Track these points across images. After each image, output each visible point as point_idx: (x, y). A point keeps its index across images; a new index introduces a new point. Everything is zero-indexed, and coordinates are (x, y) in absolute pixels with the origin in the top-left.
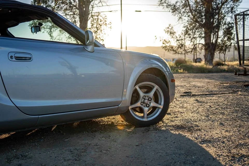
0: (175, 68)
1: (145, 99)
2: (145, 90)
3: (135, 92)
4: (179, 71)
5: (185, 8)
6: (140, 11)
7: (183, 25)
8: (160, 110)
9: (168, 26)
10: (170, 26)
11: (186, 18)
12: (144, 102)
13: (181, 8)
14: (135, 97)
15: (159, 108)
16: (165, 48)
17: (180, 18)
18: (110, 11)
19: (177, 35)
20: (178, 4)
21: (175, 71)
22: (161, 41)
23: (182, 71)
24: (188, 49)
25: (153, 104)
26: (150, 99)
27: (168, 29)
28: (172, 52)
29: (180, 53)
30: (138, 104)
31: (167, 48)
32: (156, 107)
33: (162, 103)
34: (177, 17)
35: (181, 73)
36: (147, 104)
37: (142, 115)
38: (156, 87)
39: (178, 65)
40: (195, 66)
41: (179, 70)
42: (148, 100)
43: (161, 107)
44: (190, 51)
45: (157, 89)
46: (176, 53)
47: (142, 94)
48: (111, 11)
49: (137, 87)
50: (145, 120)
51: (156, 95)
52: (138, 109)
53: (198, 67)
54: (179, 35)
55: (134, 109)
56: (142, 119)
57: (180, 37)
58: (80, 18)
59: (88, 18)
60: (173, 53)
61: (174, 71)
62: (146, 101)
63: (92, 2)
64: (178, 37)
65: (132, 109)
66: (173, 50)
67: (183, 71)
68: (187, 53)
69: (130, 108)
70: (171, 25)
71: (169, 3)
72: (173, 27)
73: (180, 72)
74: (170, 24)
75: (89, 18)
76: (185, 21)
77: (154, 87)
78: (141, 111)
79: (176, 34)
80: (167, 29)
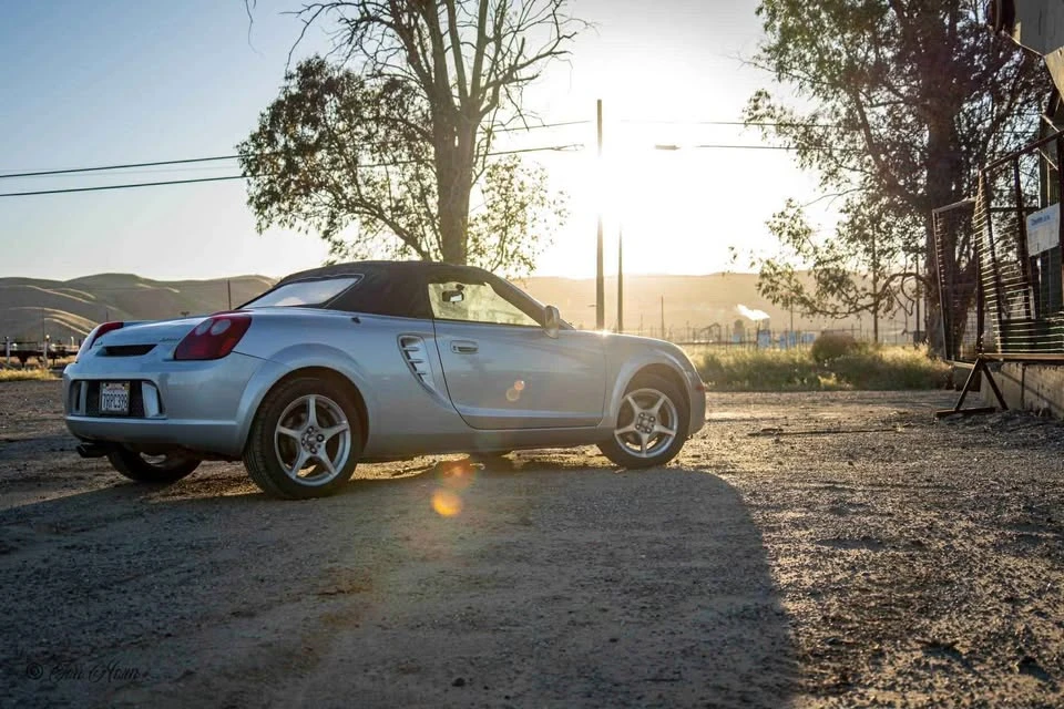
0: (810, 368)
1: (643, 419)
2: (645, 404)
3: (626, 407)
4: (823, 380)
5: (847, 137)
6: (674, 148)
7: (841, 203)
8: (671, 440)
9: (783, 207)
10: (789, 206)
11: (857, 177)
12: (641, 425)
13: (832, 138)
14: (625, 415)
15: (670, 435)
16: (770, 293)
17: (832, 174)
18: (555, 146)
19: (818, 240)
20: (821, 121)
21: (805, 381)
22: (753, 264)
23: (832, 381)
24: (862, 297)
25: (657, 428)
26: (652, 420)
27: (782, 220)
28: (799, 307)
29: (828, 313)
30: (631, 428)
31: (777, 294)
32: (665, 434)
33: (675, 427)
34: (815, 173)
35: (829, 388)
36: (646, 428)
37: (638, 448)
38: (664, 398)
39: (820, 357)
40: (888, 364)
41: (823, 376)
42: (650, 421)
43: (674, 434)
44: (870, 305)
45: (665, 402)
46: (814, 311)
47: (637, 410)
48: (559, 149)
49: (630, 399)
50: (644, 455)
51: (663, 411)
52: (630, 437)
53: (900, 364)
54: (827, 241)
55: (624, 437)
56: (637, 455)
57: (832, 247)
58: (439, 175)
59: (471, 176)
60: (804, 311)
61: (802, 380)
62: (645, 422)
63: (486, 117)
64: (823, 249)
65: (621, 436)
66: (803, 301)
67: (838, 380)
68: (857, 310)
69: (617, 432)
70: (792, 204)
71: (786, 119)
72: (802, 209)
73: (825, 384)
74: (790, 200)
75: (474, 177)
76: (848, 187)
77: (659, 397)
78: (638, 441)
79: (811, 238)
80: (776, 219)
